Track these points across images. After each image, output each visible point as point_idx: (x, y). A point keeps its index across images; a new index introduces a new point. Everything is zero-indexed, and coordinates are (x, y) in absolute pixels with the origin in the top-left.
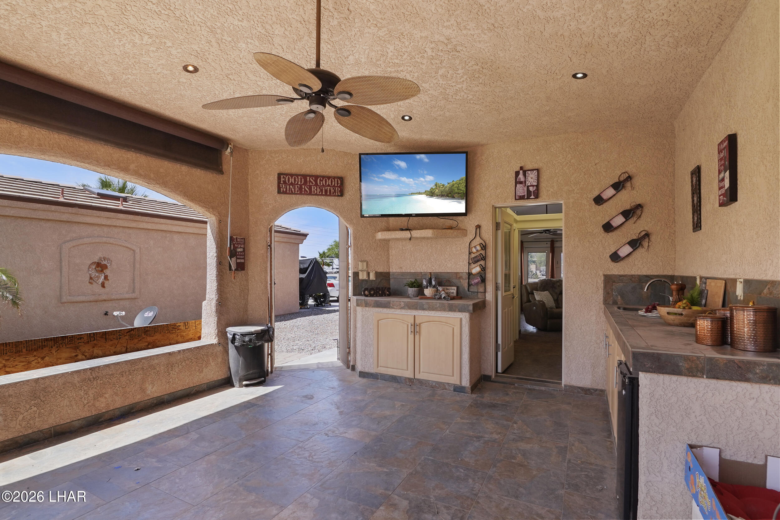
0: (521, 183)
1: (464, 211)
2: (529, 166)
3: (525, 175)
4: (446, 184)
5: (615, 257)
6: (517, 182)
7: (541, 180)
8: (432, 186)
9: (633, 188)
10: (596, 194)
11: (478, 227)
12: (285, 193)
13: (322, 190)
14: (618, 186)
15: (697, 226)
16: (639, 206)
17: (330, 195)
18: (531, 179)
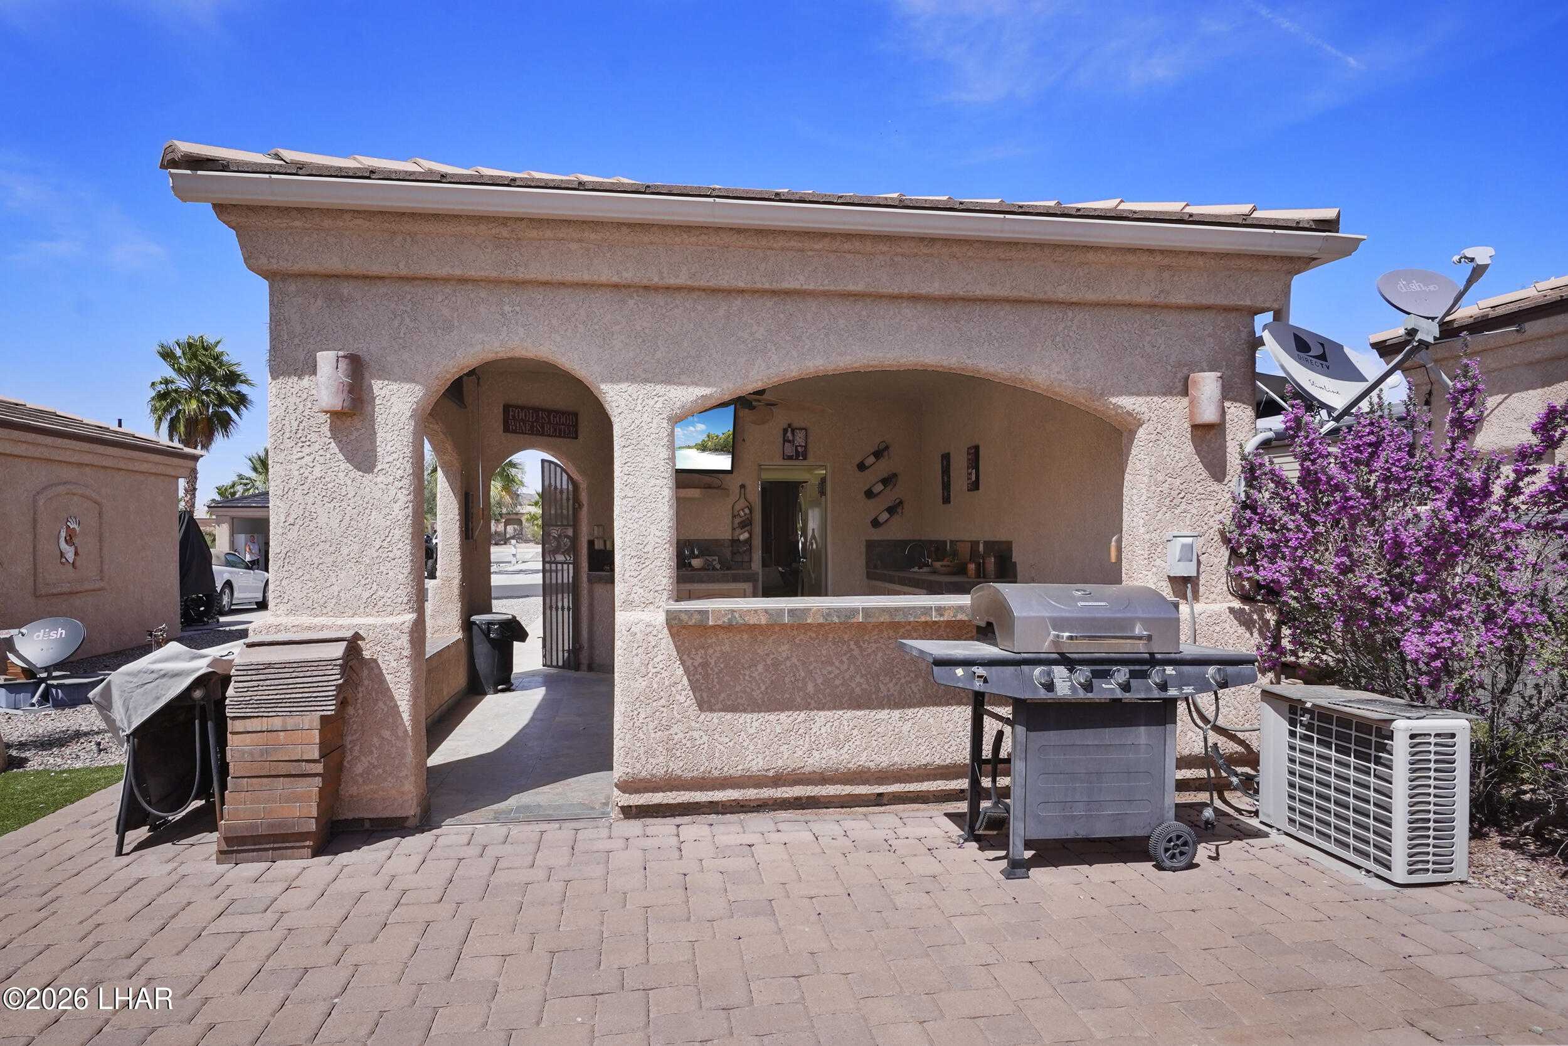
0: (789, 441)
1: (729, 468)
2: (796, 425)
3: (793, 434)
4: (721, 435)
5: (875, 523)
6: (785, 440)
7: (809, 441)
8: (704, 437)
9: (889, 458)
10: (858, 460)
11: (743, 486)
12: (514, 432)
13: (555, 430)
14: (878, 454)
15: (946, 500)
16: (895, 475)
17: (564, 437)
18: (800, 439)
